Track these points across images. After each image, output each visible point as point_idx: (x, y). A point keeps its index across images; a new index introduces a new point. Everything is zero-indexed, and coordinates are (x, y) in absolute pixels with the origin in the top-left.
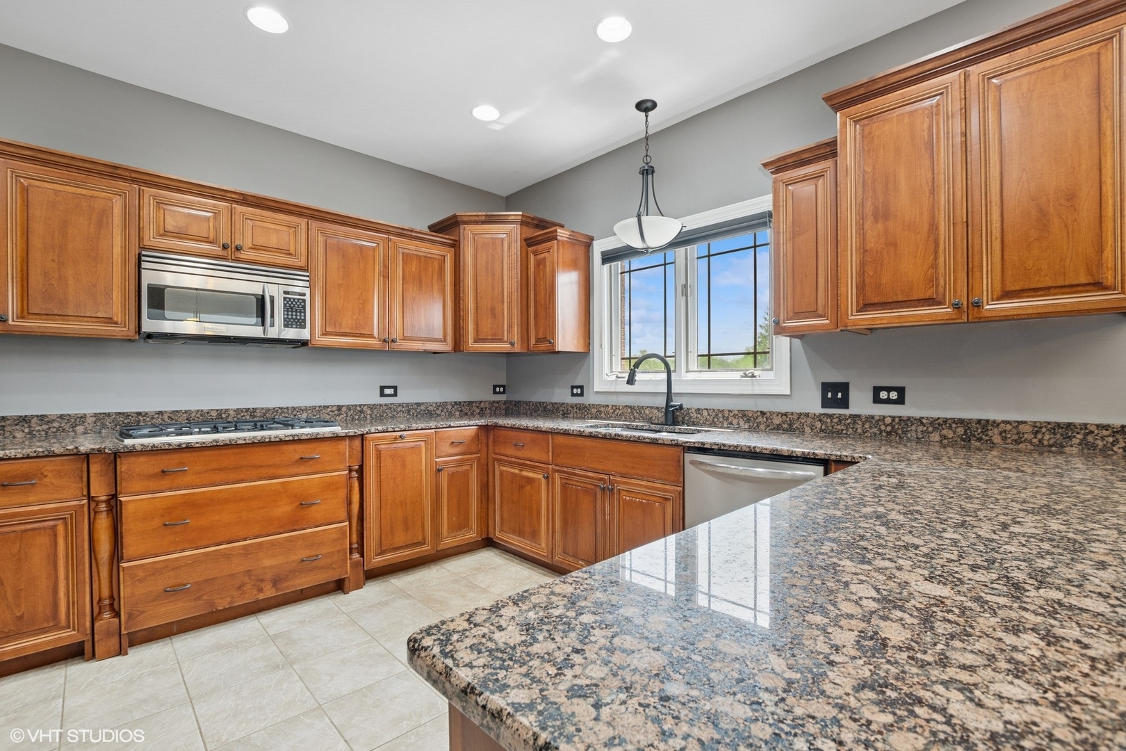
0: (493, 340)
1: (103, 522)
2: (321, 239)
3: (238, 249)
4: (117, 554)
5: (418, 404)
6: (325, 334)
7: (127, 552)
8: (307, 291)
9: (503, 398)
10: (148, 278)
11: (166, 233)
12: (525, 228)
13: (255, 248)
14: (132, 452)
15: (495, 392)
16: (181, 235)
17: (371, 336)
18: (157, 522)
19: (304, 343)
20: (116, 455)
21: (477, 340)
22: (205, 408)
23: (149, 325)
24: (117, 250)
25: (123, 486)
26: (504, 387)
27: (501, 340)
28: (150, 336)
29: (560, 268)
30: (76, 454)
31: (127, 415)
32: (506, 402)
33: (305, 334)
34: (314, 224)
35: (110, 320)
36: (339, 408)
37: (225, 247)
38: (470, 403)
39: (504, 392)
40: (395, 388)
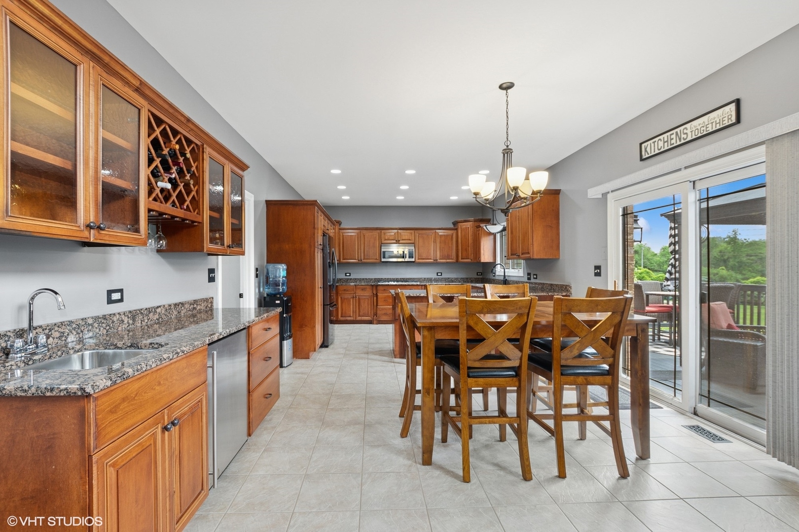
0: (466, 259)
1: (375, 298)
2: (417, 235)
3: (399, 241)
4: (377, 305)
5: (449, 278)
6: (419, 259)
7: (379, 304)
8: (414, 249)
9: (481, 277)
10: (383, 250)
11: (386, 240)
12: (476, 223)
13: (403, 240)
14: (379, 285)
15: (477, 275)
16: (388, 240)
17: (431, 259)
18: (383, 300)
19: (413, 262)
20: (377, 285)
21: (462, 259)
22: (394, 278)
23: (383, 260)
24: (378, 245)
25: (378, 292)
26: (481, 273)
27: (468, 259)
28: (383, 262)
29: (483, 236)
30: (371, 285)
31: (379, 279)
32: (481, 278)
33: (413, 260)
34: (416, 231)
35: (376, 259)
36: (425, 278)
37: (396, 241)
38: (467, 278)
39: (481, 275)
40: (441, 273)
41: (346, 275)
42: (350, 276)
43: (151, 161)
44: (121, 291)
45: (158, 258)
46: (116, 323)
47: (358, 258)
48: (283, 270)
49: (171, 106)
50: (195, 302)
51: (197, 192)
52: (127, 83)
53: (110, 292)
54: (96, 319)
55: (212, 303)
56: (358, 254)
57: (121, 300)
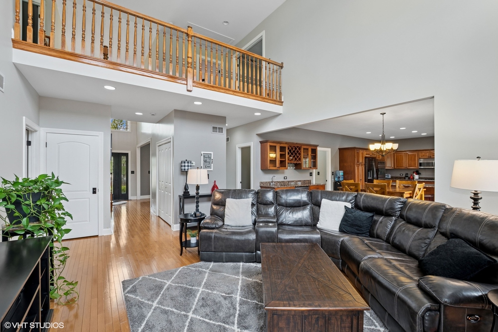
3: (431, 156)
10: (420, 162)
11: (422, 156)
23: (420, 167)
24: (417, 159)
35: (416, 167)
37: (429, 157)
41: (400, 175)
42: (403, 175)
43: (288, 154)
44: (286, 177)
45: (295, 171)
46: (285, 183)
47: (405, 166)
48: (342, 173)
49: (292, 143)
50: (304, 181)
51: (300, 157)
52: (284, 144)
53: (284, 177)
54: (282, 181)
55: (310, 181)
56: (405, 165)
57: (286, 179)
